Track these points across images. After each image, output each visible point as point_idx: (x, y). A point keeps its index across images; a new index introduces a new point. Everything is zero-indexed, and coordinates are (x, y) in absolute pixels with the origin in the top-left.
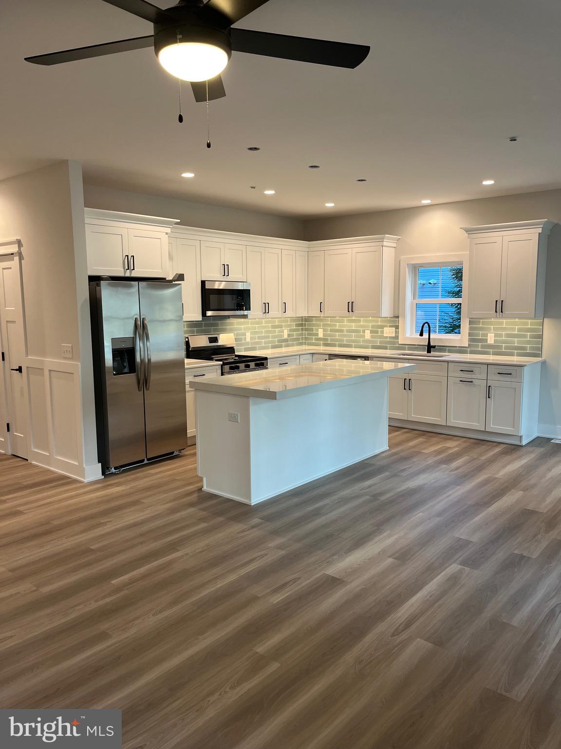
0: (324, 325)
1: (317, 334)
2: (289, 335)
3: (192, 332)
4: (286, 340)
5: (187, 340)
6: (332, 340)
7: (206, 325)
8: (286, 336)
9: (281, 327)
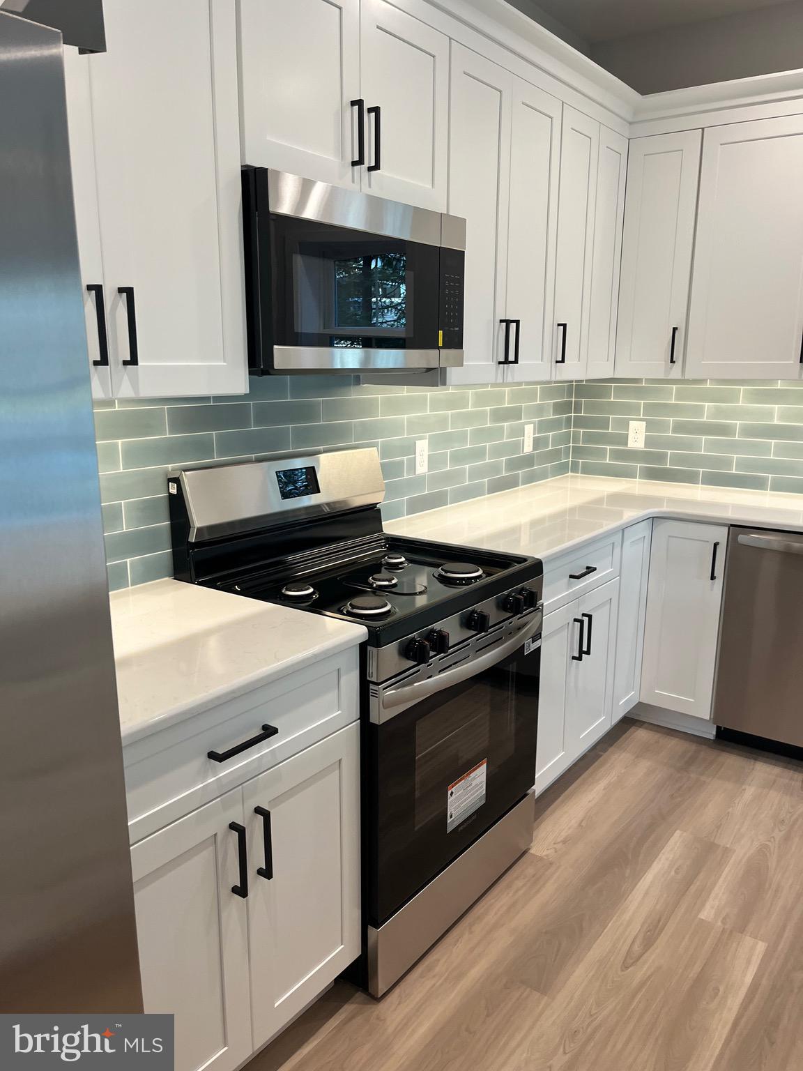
0: (650, 409)
1: (624, 440)
2: (537, 443)
3: (202, 448)
4: (528, 461)
5: (174, 491)
6: (677, 459)
7: (264, 416)
8: (528, 448)
9: (515, 414)
